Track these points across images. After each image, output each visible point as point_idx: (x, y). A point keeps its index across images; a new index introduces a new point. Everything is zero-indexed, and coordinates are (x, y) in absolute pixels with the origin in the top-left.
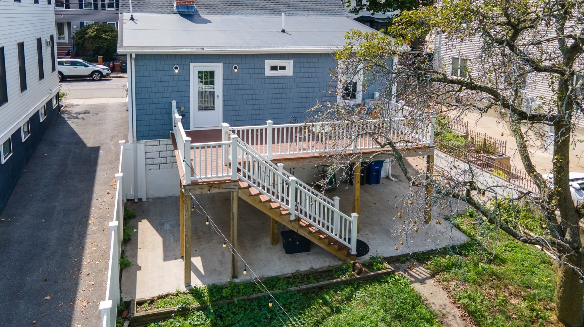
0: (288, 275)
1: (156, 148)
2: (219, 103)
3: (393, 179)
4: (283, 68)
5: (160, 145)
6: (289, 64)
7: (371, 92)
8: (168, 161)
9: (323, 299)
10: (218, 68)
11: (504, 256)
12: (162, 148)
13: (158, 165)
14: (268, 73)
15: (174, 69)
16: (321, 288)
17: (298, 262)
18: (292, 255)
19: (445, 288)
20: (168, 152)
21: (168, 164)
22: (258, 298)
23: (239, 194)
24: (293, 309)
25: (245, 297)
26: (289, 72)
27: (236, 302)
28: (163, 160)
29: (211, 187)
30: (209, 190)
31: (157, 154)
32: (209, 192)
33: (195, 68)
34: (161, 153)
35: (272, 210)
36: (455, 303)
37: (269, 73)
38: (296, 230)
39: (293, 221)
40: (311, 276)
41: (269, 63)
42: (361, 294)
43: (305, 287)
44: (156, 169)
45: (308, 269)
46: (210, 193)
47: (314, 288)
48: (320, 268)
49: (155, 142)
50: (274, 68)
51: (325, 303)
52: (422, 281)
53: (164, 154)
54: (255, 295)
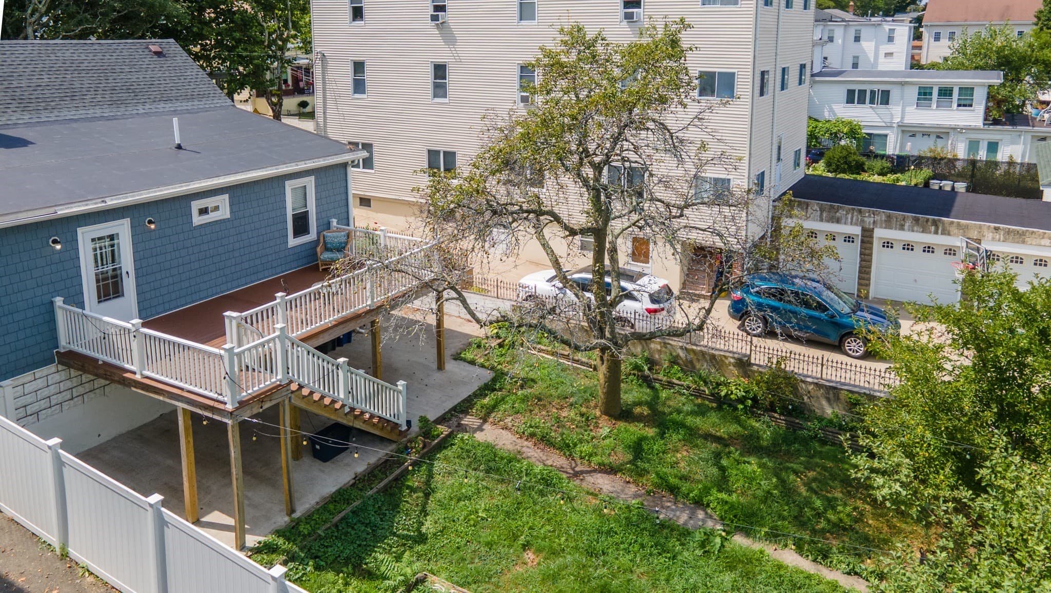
0: (351, 483)
1: (29, 388)
2: (129, 285)
3: (363, 331)
4: (216, 208)
5: (35, 380)
6: (223, 200)
7: (325, 221)
8: (53, 403)
9: (408, 487)
10: (123, 228)
11: (532, 375)
12: (40, 383)
13: (36, 415)
14: (197, 220)
15: (51, 244)
16: (396, 479)
17: (348, 465)
18: (332, 460)
19: (505, 428)
20: (52, 388)
21: (53, 408)
22: (343, 519)
23: (293, 401)
24: (387, 512)
25: (328, 525)
26: (224, 213)
27: (323, 534)
28: (44, 404)
29: (262, 402)
30: (261, 408)
31: (31, 397)
32: (261, 410)
33: (85, 236)
34: (38, 393)
35: (327, 408)
36: (521, 438)
37: (200, 220)
38: (351, 424)
39: (348, 413)
40: (376, 472)
41: (196, 205)
42: (439, 466)
43: (382, 484)
44: (33, 423)
45: (366, 467)
46: (263, 411)
47: (390, 482)
48: (378, 460)
49: (27, 377)
50: (203, 211)
51: (413, 490)
52: (480, 429)
53: (46, 392)
54: (337, 518)
